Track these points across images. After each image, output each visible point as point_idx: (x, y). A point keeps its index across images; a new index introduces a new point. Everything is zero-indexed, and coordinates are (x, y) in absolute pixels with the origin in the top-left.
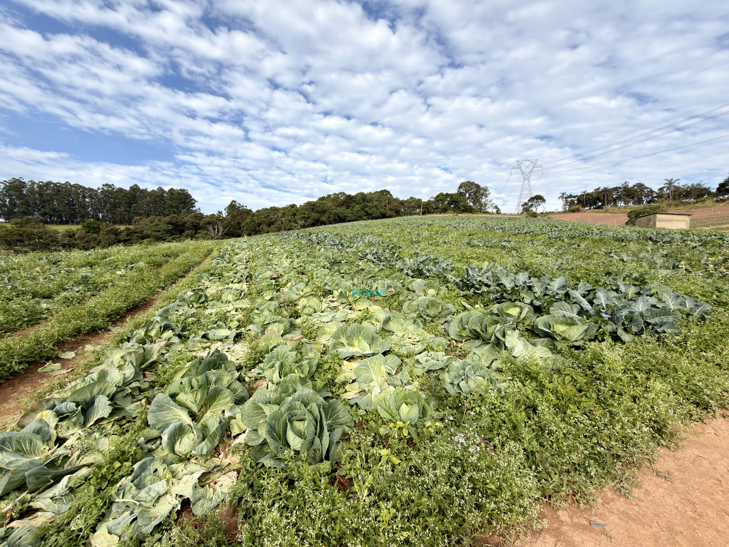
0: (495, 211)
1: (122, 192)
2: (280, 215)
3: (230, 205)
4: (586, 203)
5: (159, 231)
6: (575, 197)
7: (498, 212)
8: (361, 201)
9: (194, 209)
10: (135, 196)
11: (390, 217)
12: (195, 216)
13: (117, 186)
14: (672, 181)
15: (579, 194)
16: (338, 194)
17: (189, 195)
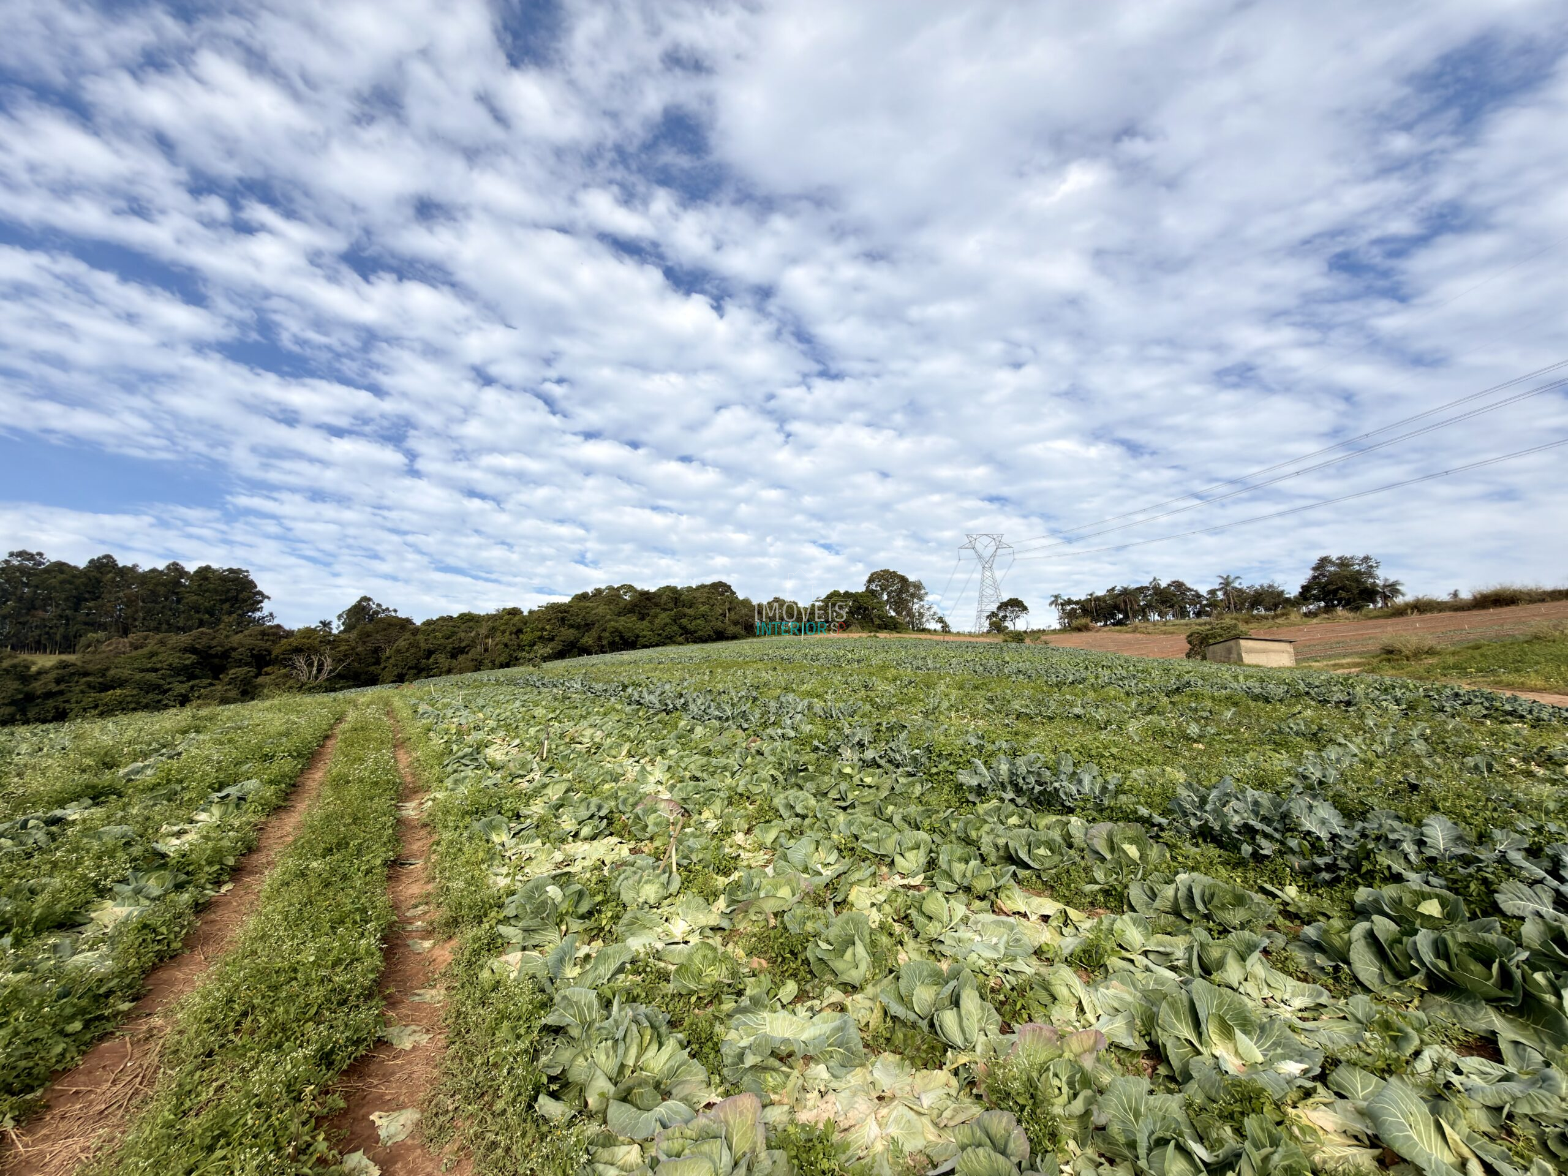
0: (938, 627)
1: (62, 572)
2: (483, 631)
3: (355, 607)
4: (1098, 615)
5: (156, 670)
6: (1077, 603)
7: (946, 629)
8: (671, 605)
9: (258, 614)
10: (99, 581)
11: (734, 637)
12: (263, 633)
13: (52, 557)
14: (1230, 580)
15: (1083, 598)
16: (618, 589)
17: (252, 582)
